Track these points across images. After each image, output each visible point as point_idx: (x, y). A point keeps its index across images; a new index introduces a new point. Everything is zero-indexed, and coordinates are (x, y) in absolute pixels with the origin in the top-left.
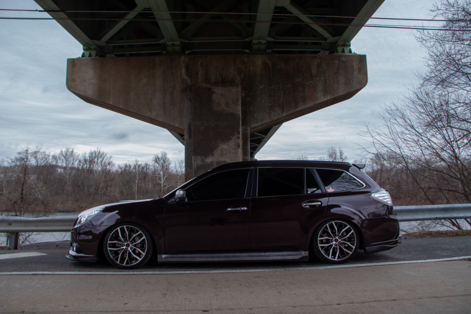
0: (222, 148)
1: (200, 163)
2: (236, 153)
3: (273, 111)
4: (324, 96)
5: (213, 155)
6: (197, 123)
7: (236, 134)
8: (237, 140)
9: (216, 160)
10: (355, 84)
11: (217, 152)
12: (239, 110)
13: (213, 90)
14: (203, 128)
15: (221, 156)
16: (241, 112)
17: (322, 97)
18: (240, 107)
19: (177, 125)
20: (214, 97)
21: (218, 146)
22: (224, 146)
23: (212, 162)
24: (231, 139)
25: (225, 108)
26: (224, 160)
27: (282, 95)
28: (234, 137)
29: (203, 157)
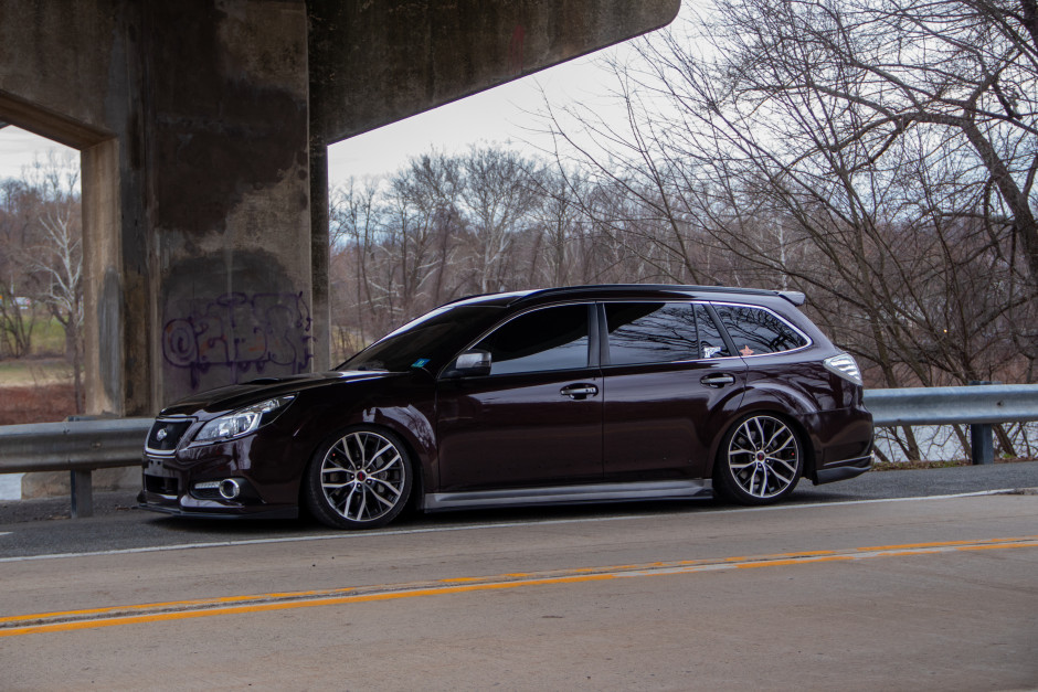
0: (253, 208)
1: (181, 253)
2: (297, 224)
3: (400, 88)
4: (551, 48)
5: (222, 229)
6: (169, 120)
7: (295, 162)
8: (299, 182)
9: (234, 246)
10: (643, 13)
11: (236, 220)
12: (300, 83)
13: (219, 8)
14: (190, 136)
15: (249, 233)
16: (308, 89)
17: (548, 52)
18: (307, 72)
19: (89, 120)
20: (224, 31)
21: (240, 201)
22: (259, 201)
23: (220, 252)
24: (279, 180)
25: (261, 75)
26: (259, 245)
27: (428, 36)
28: (290, 171)
29: (191, 236)
